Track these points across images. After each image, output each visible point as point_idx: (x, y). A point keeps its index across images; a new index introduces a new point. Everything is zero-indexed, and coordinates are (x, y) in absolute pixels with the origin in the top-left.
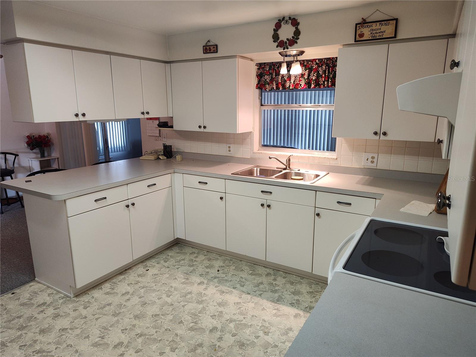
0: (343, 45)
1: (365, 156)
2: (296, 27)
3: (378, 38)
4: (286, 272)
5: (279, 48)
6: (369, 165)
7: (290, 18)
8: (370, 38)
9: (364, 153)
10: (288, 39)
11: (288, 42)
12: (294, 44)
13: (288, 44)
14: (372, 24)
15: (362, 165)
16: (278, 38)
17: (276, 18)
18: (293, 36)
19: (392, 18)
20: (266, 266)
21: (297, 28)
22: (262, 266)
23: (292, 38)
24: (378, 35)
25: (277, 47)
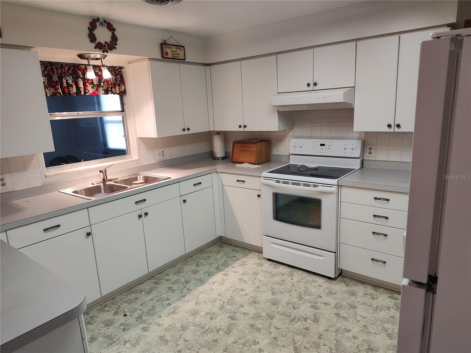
0: (149, 58)
1: (157, 152)
2: (112, 32)
3: (176, 58)
4: (160, 272)
5: (97, 49)
6: (162, 158)
7: (105, 21)
8: (172, 57)
9: (157, 150)
10: (107, 42)
11: (106, 45)
12: (113, 49)
13: (106, 48)
14: (171, 46)
15: (157, 159)
16: (96, 39)
17: (91, 17)
18: (111, 40)
19: (180, 45)
20: (140, 283)
21: (113, 34)
22: (137, 286)
23: (110, 43)
24: (176, 55)
25: (95, 48)
